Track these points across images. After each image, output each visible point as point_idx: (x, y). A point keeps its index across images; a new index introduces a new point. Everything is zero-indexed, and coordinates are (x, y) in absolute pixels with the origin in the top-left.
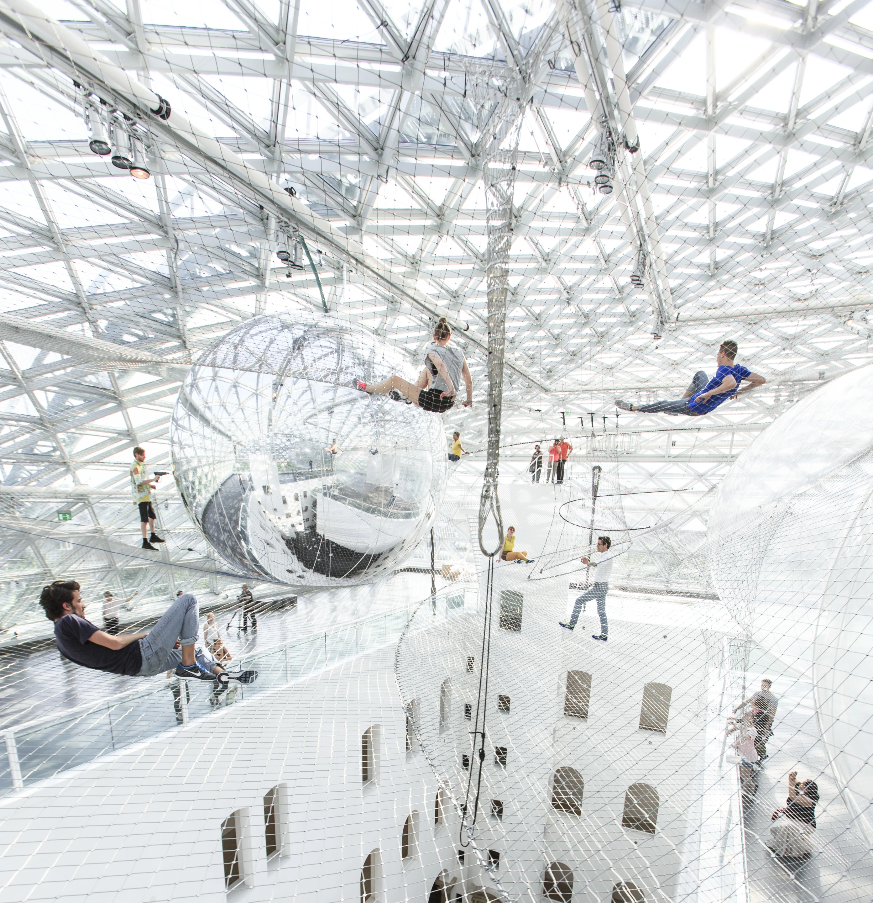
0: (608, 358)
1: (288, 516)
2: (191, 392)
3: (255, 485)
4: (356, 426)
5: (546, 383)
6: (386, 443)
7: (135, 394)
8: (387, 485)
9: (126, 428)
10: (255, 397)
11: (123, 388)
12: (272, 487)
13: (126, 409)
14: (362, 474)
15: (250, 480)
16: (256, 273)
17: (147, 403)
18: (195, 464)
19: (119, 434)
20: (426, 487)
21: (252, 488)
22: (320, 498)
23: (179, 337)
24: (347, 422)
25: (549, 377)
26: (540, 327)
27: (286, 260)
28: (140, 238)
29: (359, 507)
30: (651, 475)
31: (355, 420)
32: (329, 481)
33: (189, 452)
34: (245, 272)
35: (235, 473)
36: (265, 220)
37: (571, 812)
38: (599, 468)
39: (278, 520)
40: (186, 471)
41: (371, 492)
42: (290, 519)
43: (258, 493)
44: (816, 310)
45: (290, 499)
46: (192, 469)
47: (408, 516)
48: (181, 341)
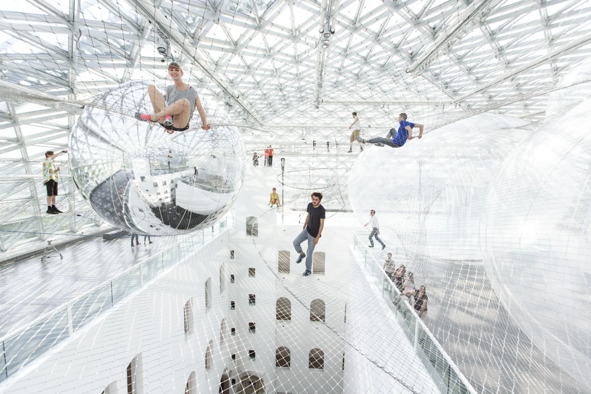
0: (289, 114)
1: (159, 194)
2: (87, 121)
3: (135, 176)
4: (199, 142)
5: (262, 122)
6: (218, 152)
7: (28, 117)
8: (220, 175)
9: (16, 136)
10: (136, 126)
11: (17, 112)
12: (147, 177)
13: (19, 125)
14: (204, 169)
15: (132, 172)
16: (129, 57)
17: (37, 122)
18: (90, 162)
19: (9, 140)
20: (238, 175)
21: (134, 178)
22: (180, 183)
23: (68, 86)
24: (193, 140)
25: (263, 120)
26: (265, 99)
27: (163, 52)
28: (53, 25)
29: (204, 188)
30: (303, 162)
31: (198, 139)
32: (184, 173)
33: (86, 156)
34: (121, 55)
35: (122, 169)
36: (141, 31)
37: (286, 319)
38: (284, 159)
39: (149, 197)
40: (83, 167)
41: (211, 180)
42: (159, 196)
43: (138, 180)
44: (368, 103)
45: (160, 184)
46: (88, 166)
47: (228, 192)
48: (69, 88)
